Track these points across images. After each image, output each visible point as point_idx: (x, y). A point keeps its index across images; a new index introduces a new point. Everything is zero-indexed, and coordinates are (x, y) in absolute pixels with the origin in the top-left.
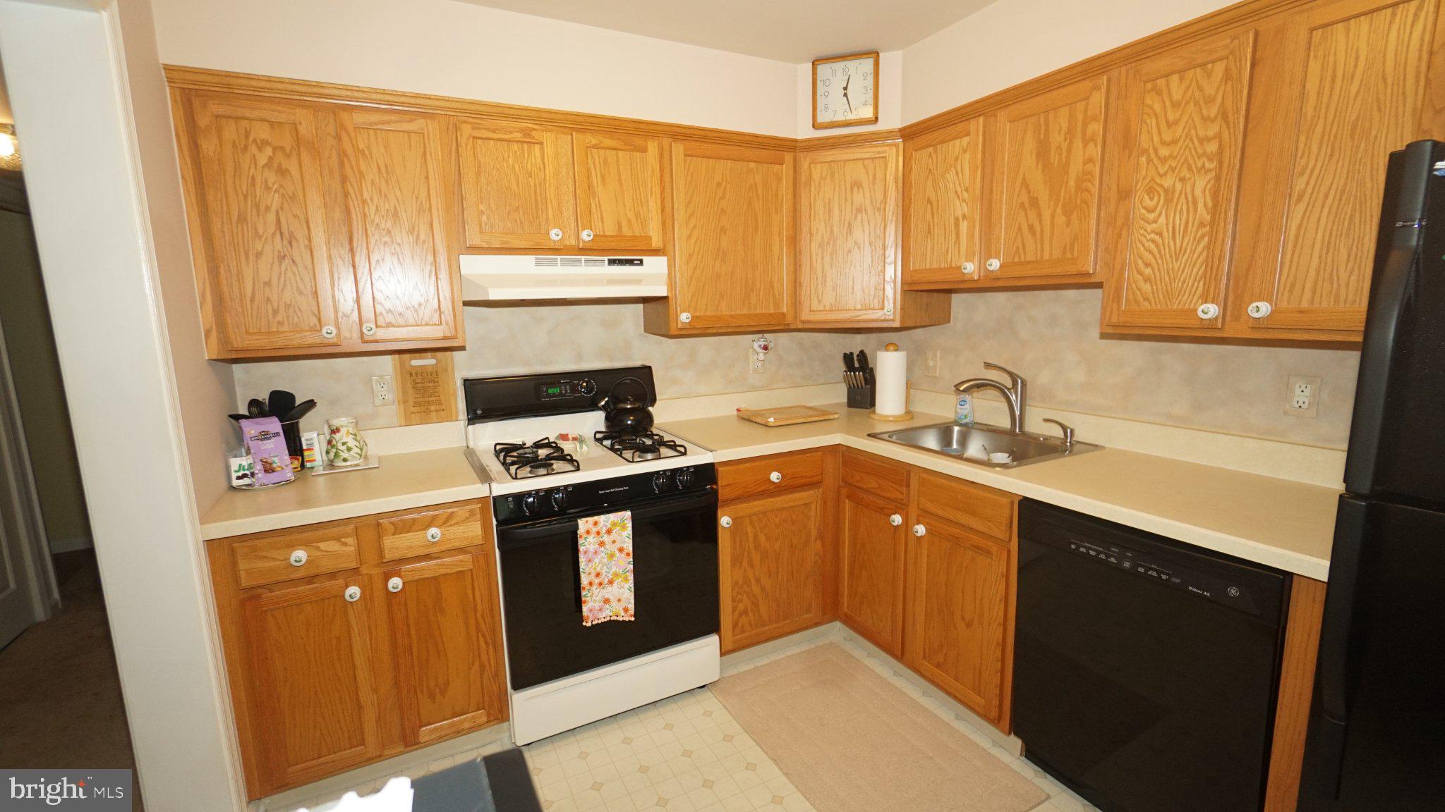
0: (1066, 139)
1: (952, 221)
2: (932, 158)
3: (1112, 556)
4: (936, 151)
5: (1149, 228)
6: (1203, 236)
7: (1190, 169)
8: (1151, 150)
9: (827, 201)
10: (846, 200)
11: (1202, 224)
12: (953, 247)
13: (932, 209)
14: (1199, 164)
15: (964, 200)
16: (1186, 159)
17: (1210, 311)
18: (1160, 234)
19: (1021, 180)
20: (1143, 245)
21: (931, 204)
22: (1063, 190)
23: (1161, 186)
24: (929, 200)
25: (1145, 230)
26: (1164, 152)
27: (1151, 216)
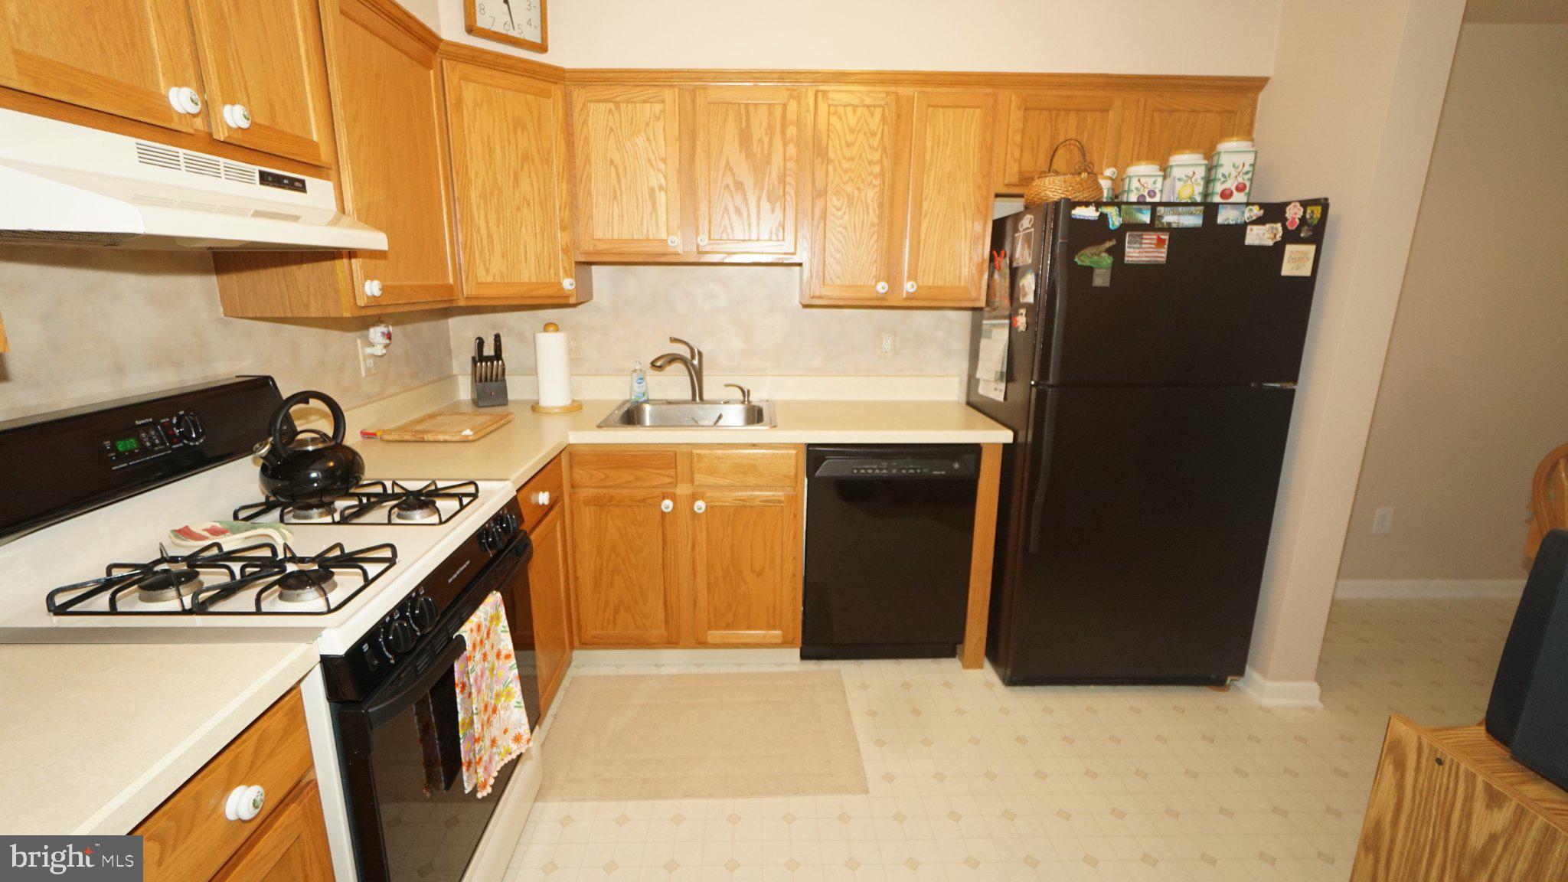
0: (766, 134)
1: (646, 190)
2: (613, 115)
3: (882, 469)
4: (618, 108)
5: (839, 222)
6: (873, 234)
7: (863, 182)
8: (836, 162)
9: (486, 138)
10: (509, 142)
11: (873, 225)
12: (649, 217)
13: (617, 173)
14: (869, 180)
15: (659, 170)
16: (860, 175)
17: (882, 287)
18: (846, 228)
19: (724, 163)
20: (835, 236)
21: (616, 167)
22: (767, 179)
23: (844, 190)
24: (612, 161)
25: (835, 224)
26: (846, 165)
27: (839, 214)
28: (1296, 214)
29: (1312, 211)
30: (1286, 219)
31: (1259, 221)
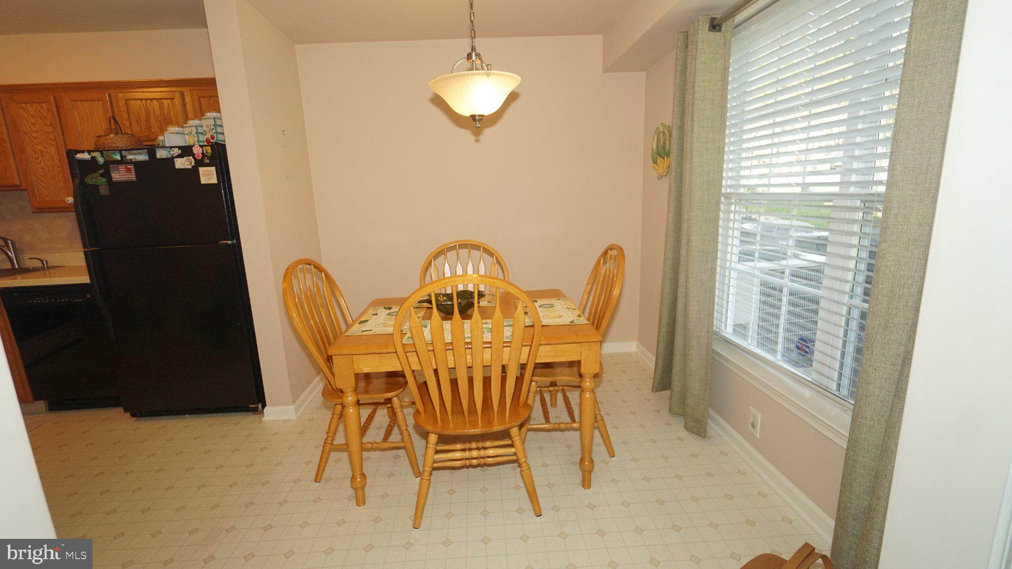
3: (46, 300)
5: (39, 166)
6: (60, 172)
7: (46, 143)
11: (58, 167)
17: (68, 200)
18: (44, 169)
20: (39, 173)
23: (37, 149)
28: (198, 151)
29: (206, 149)
30: (194, 154)
31: (180, 156)
